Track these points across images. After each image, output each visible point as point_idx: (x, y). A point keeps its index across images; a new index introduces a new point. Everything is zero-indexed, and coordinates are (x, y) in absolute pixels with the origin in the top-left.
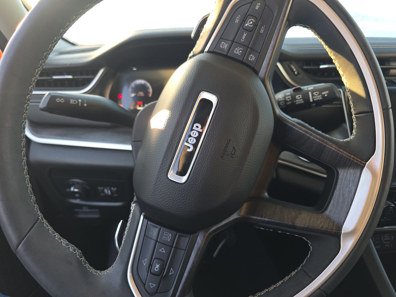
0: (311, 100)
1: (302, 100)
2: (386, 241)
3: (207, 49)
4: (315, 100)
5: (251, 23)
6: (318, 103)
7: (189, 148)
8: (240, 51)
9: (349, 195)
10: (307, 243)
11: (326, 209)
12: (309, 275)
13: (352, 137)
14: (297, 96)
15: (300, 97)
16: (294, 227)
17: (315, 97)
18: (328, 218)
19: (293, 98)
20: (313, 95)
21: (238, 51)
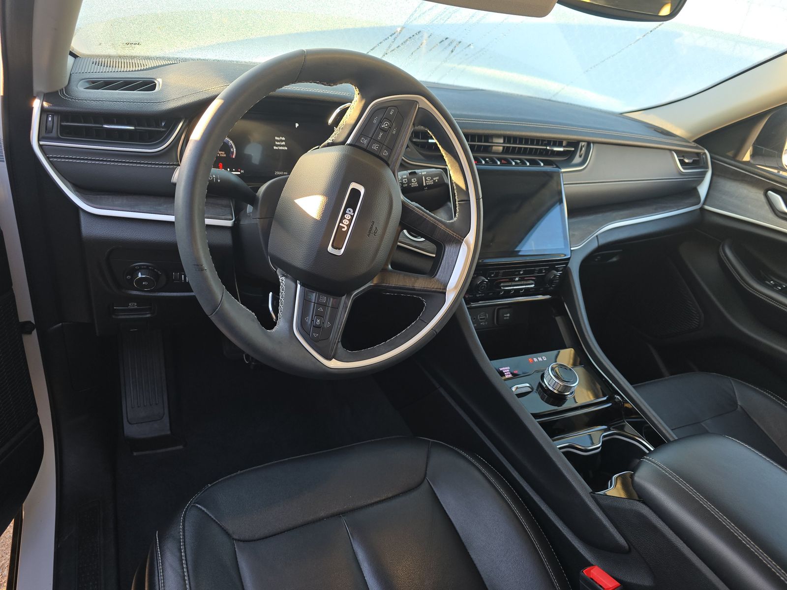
0: (424, 185)
1: (416, 183)
2: (481, 319)
3: (348, 142)
4: (427, 184)
5: (386, 125)
6: (429, 187)
7: (344, 228)
8: (376, 147)
9: (452, 263)
10: (422, 301)
11: (436, 275)
12: (424, 322)
13: (455, 219)
14: (412, 180)
15: (415, 180)
16: (414, 290)
17: (428, 182)
18: (438, 280)
19: (409, 181)
20: (426, 180)
21: (375, 147)
